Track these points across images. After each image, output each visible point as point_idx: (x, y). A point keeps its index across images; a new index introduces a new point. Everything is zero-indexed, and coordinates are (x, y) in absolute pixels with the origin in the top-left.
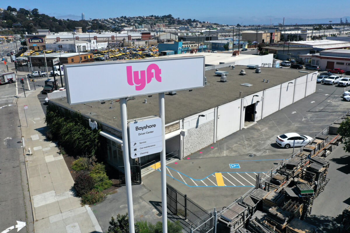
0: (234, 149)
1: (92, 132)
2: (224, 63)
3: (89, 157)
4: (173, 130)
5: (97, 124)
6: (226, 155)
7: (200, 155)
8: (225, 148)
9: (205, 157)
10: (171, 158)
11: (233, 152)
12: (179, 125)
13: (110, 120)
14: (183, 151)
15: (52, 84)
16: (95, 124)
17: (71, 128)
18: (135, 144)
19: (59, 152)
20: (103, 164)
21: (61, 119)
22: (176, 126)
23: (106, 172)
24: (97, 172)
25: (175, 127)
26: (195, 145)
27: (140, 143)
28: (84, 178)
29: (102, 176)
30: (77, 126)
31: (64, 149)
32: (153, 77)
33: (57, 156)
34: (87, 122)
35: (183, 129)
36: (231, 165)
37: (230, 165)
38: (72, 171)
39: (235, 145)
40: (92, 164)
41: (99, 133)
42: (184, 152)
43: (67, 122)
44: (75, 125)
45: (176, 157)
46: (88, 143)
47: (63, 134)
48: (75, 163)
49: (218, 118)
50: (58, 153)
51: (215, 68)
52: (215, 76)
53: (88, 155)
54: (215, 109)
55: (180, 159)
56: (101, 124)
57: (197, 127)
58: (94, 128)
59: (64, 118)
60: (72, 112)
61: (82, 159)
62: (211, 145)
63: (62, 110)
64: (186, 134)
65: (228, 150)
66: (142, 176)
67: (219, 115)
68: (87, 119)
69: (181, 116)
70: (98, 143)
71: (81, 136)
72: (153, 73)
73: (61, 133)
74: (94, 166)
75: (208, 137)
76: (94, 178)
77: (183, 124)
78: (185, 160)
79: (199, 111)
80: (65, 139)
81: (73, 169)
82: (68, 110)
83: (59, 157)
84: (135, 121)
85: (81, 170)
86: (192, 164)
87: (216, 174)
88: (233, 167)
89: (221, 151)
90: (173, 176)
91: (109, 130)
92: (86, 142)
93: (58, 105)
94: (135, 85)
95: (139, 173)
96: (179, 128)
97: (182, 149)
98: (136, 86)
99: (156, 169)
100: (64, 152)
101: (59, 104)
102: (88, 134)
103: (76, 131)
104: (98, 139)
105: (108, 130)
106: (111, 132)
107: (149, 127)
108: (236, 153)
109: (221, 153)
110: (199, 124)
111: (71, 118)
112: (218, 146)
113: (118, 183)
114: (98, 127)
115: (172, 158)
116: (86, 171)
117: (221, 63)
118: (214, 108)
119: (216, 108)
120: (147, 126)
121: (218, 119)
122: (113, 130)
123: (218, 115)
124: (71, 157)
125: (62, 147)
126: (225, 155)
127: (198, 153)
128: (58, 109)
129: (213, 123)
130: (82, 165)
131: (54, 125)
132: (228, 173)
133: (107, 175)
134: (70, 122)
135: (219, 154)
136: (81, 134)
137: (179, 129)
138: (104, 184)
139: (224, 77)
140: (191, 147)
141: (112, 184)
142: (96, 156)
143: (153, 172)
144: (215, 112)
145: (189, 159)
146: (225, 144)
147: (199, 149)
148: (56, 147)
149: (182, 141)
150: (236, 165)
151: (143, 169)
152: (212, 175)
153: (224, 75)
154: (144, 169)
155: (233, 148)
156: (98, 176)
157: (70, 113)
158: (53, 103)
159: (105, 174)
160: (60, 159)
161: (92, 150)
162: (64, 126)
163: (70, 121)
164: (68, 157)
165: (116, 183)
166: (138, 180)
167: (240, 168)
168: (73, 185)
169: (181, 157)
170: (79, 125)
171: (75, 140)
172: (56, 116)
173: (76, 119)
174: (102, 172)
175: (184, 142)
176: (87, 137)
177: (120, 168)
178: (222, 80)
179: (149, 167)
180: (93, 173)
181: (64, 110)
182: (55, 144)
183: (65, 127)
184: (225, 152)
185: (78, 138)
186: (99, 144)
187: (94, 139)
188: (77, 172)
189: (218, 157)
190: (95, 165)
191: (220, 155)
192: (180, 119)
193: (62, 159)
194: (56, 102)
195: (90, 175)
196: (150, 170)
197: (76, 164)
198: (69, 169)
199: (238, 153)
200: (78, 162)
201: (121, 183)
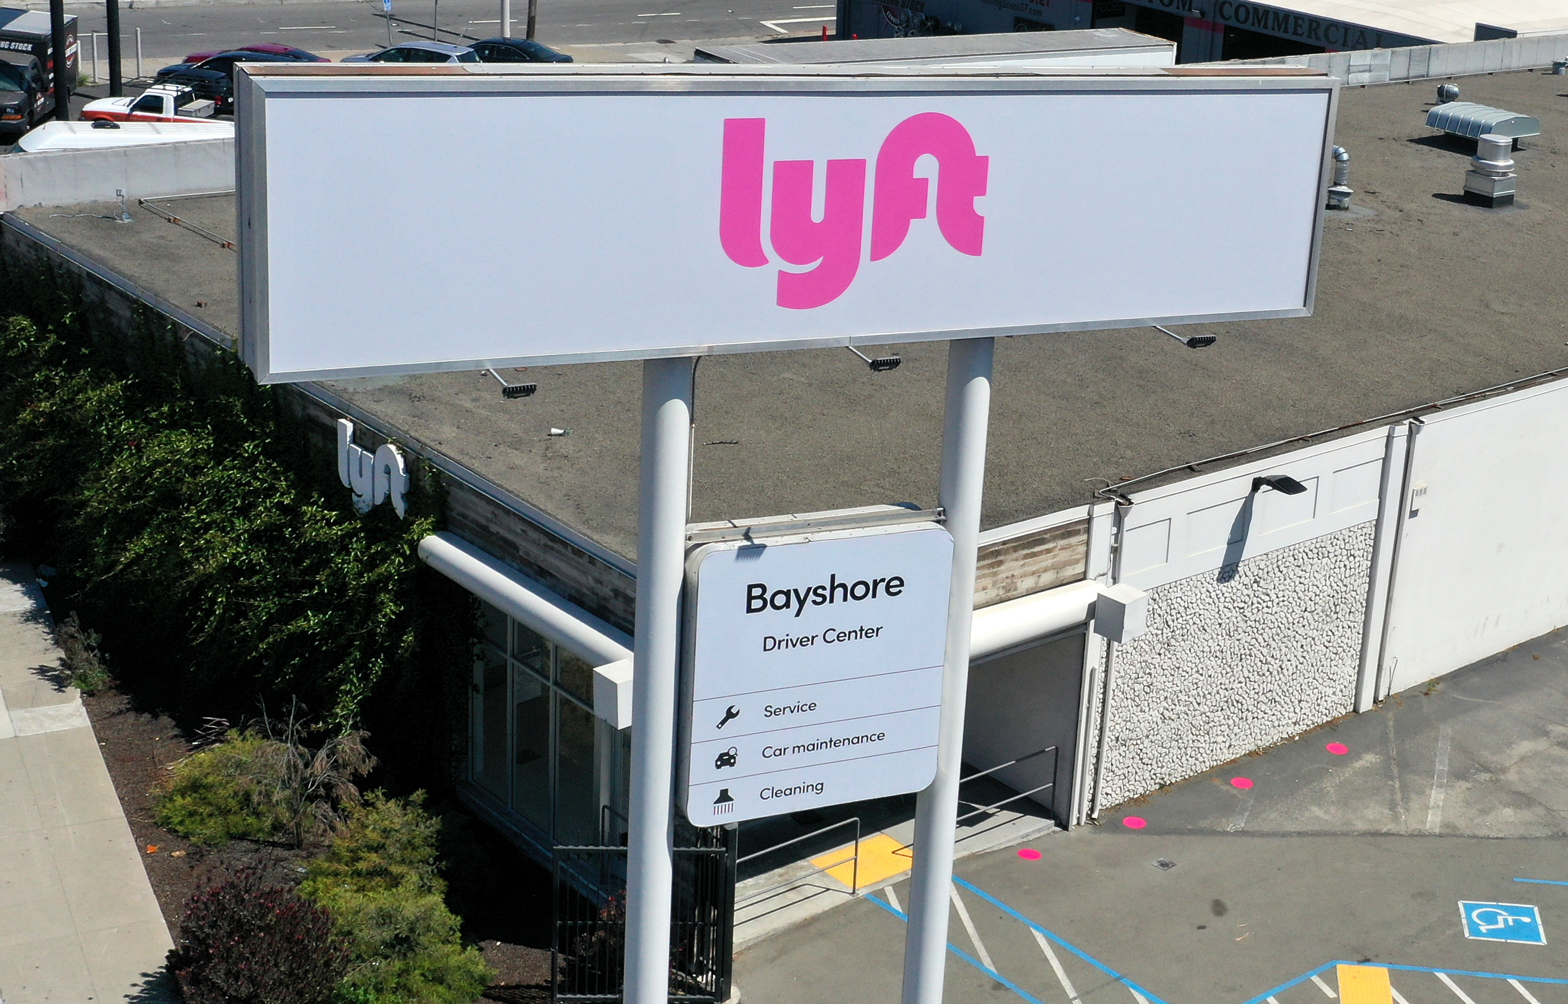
0: (1512, 776)
1: (354, 533)
2: (1512, 34)
3: (314, 742)
4: (1029, 583)
5: (407, 468)
6: (1445, 825)
7: (1228, 807)
8: (1442, 766)
9: (1266, 828)
10: (991, 809)
11: (1508, 805)
12: (1088, 543)
13: (517, 444)
14: (1098, 756)
15: (25, 61)
16: (388, 471)
17: (180, 480)
18: (730, 715)
19: (56, 664)
20: (426, 805)
21: (98, 385)
22: (1060, 551)
23: (442, 874)
24: (371, 874)
25: (1047, 561)
26: (1199, 721)
27: (772, 712)
28: (264, 911)
29: (411, 909)
30: (227, 462)
31: (102, 647)
32: (922, 214)
33: (33, 702)
34: (316, 439)
35: (1115, 580)
36: (1474, 914)
37: (1469, 909)
38: (153, 843)
39: (1525, 747)
40: (328, 794)
41: (414, 545)
42: (1104, 764)
43: (147, 421)
44: (217, 456)
45: (1031, 807)
46: (311, 622)
47: (104, 517)
48: (186, 772)
49: (1405, 511)
50: (42, 671)
51: (1438, 68)
52: (1421, 141)
53: (306, 725)
54: (1390, 438)
55: (1063, 824)
56: (437, 476)
57: (1228, 572)
58: (379, 500)
59: (125, 388)
60: (202, 347)
61: (247, 746)
62: (1332, 726)
63: (109, 312)
64: (1134, 624)
65: (1465, 785)
66: (740, 937)
67: (1423, 491)
68: (326, 420)
69: (1112, 470)
70: (397, 626)
71: (257, 556)
72: (925, 181)
73: (84, 504)
74: (346, 817)
75: (1311, 657)
76: (340, 921)
77: (1118, 536)
78: (1106, 839)
79: (1262, 441)
80: (117, 562)
81: (166, 821)
82: (161, 317)
83: (50, 710)
84: (747, 537)
85: (232, 837)
86: (1160, 870)
87: (1345, 971)
88: (1491, 933)
89: (1404, 787)
90: (994, 962)
91: (503, 533)
92: (297, 610)
93: (80, 263)
94: (776, 263)
95: (714, 913)
96: (1079, 568)
97: (1093, 741)
98: (783, 275)
99: (861, 893)
100: (98, 676)
101: (89, 255)
102: (321, 548)
103: (219, 503)
104: (398, 597)
105: (494, 528)
106: (515, 547)
107: (850, 593)
108: (1526, 815)
109: (1406, 799)
110: (1251, 549)
111: (189, 391)
112: (1384, 740)
113: (538, 980)
114: (413, 494)
115: (1002, 808)
116: (278, 852)
117: (1484, 32)
118: (1384, 430)
119: (1402, 430)
120: (833, 588)
121: (1408, 522)
122: (533, 534)
123: (1415, 483)
124: (155, 716)
125: (83, 629)
126: (1433, 821)
127: (1217, 782)
128: (77, 302)
129: (1362, 545)
130: (247, 797)
131: (32, 433)
132: (1442, 976)
133: (452, 903)
134: (173, 425)
135: (1386, 811)
136: (256, 538)
137: (1083, 577)
138: (416, 979)
139: (1501, 163)
140: (1165, 731)
141: (482, 980)
142: (367, 734)
143: (836, 911)
144: (1386, 460)
145: (1139, 827)
146: (1447, 730)
147: (1228, 756)
148: (32, 617)
149: (1099, 676)
150: (1511, 911)
151: (750, 881)
152: (1315, 979)
153: (1495, 147)
154: (761, 879)
155: (1504, 770)
156: (372, 907)
157: (178, 345)
158: (36, 247)
159: (436, 899)
160: (57, 727)
161: (343, 681)
162: (117, 449)
163: (172, 412)
164: (131, 717)
165: (516, 979)
166: (702, 970)
167: (1544, 941)
168: (156, 961)
169: (1078, 811)
170: (253, 459)
171: (207, 581)
172: (52, 360)
173: (228, 408)
174: (413, 877)
175: (1112, 685)
176: (314, 569)
177: (566, 855)
178: (1480, 186)
179: (800, 863)
180: (336, 874)
181: (128, 314)
182: (28, 593)
183: (124, 464)
184: (1436, 796)
185: (230, 572)
186: (409, 638)
187: (373, 588)
188: (196, 855)
189: (1376, 834)
190: (358, 813)
191: (1395, 818)
192: (1094, 499)
193: (77, 731)
194: (68, 239)
195: (307, 886)
196: (809, 891)
197: (194, 787)
198: (131, 823)
199: (1540, 811)
200: (215, 767)
201: (559, 978)
